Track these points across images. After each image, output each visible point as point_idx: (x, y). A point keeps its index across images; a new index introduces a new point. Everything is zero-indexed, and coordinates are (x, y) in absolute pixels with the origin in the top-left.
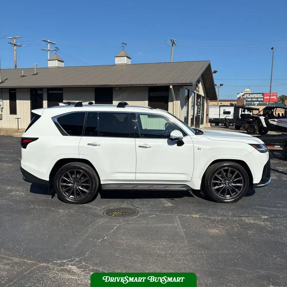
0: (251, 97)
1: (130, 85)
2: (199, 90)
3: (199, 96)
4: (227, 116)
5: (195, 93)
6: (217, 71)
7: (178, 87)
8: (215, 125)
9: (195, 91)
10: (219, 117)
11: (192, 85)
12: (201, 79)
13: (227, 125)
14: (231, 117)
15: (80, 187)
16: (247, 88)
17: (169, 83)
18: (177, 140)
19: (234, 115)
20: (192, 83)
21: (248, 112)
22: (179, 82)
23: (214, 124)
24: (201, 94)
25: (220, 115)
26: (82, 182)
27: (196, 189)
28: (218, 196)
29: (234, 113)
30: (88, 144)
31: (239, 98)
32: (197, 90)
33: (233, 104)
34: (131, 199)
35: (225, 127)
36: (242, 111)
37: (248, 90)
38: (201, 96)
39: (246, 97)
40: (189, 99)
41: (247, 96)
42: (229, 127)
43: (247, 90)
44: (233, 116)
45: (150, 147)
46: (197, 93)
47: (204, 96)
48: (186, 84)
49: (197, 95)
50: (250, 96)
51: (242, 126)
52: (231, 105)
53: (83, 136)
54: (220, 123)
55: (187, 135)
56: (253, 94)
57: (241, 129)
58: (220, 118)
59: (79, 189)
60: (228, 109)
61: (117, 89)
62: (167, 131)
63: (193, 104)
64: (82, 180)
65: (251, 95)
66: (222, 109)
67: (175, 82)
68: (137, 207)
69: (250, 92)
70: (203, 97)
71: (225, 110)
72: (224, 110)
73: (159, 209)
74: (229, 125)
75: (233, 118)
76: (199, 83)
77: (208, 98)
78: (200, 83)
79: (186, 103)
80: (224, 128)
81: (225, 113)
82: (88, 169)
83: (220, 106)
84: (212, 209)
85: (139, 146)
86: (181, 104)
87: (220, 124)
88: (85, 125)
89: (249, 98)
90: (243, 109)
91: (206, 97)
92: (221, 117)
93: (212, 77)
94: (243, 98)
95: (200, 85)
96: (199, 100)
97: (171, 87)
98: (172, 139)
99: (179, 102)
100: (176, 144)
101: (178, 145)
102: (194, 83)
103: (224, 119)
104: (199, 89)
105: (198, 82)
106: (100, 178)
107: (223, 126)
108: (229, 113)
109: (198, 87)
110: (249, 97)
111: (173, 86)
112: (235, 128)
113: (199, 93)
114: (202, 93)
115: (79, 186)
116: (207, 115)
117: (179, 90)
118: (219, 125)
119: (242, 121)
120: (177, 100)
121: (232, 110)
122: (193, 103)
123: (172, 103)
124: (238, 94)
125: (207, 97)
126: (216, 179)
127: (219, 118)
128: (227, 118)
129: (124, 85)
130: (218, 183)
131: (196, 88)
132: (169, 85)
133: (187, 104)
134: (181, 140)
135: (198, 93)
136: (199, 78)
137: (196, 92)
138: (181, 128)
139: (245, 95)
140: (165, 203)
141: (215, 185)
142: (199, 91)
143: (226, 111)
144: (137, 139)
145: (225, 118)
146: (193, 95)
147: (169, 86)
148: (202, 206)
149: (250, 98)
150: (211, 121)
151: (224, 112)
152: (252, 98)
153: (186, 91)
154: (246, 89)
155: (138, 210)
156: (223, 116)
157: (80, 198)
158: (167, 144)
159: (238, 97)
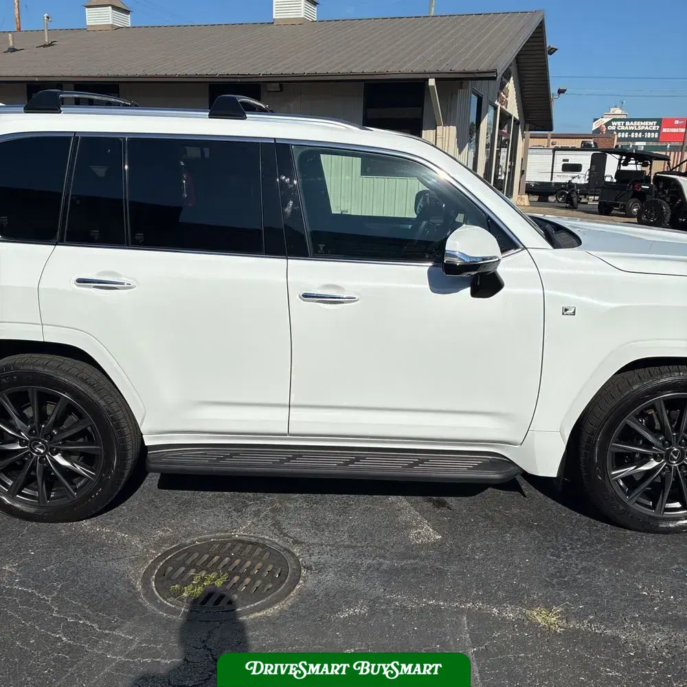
0: (627, 128)
1: (309, 75)
2: (507, 99)
3: (505, 117)
4: (574, 178)
5: (496, 108)
6: (556, 49)
7: (452, 84)
8: (539, 201)
9: (497, 103)
10: (552, 179)
11: (494, 79)
12: (514, 70)
13: (575, 200)
14: (582, 178)
15: (58, 458)
16: (616, 107)
17: (427, 70)
18: (473, 273)
19: (589, 175)
20: (495, 71)
21: (636, 164)
22: (457, 67)
23: (536, 198)
24: (511, 113)
25: (552, 172)
26: (67, 438)
27: (540, 474)
28: (630, 504)
29: (590, 170)
30: (80, 281)
31: (598, 130)
32: (503, 98)
33: (591, 145)
34: (276, 496)
35: (568, 205)
36: (622, 162)
37: (618, 111)
38: (510, 116)
39: (614, 128)
40: (481, 125)
41: (617, 126)
42: (580, 206)
43: (616, 113)
44: (587, 177)
45: (351, 299)
46: (501, 109)
47: (518, 118)
48: (478, 75)
49: (503, 112)
50: (624, 125)
51: (617, 205)
52: (585, 147)
53: (61, 242)
54: (552, 194)
55: (516, 247)
56: (633, 120)
57: (613, 212)
58: (553, 181)
59: (56, 463)
60: (574, 158)
61: (272, 90)
62: (424, 223)
63: (489, 139)
64: (68, 429)
65: (627, 123)
66: (560, 157)
67: (444, 68)
68: (296, 542)
69: (624, 117)
70: (515, 120)
71: (567, 160)
72: (564, 160)
73: (384, 557)
74: (579, 202)
75: (587, 182)
76: (509, 80)
77: (528, 126)
78: (512, 78)
79: (471, 134)
80: (566, 208)
81: (568, 168)
82: (86, 387)
83: (554, 150)
84: (610, 573)
85: (305, 296)
86: (458, 136)
87: (552, 199)
88: (68, 188)
89: (622, 131)
90: (624, 158)
91: (522, 122)
92: (556, 180)
93: (545, 62)
94: (607, 130)
95: (511, 85)
96: (505, 131)
97: (432, 82)
98: (451, 269)
99: (453, 129)
100: (468, 290)
101: (474, 294)
102: (500, 72)
103: (564, 184)
104: (507, 97)
105: (507, 75)
106: (139, 423)
107: (559, 202)
108: (576, 168)
109: (504, 90)
110: (623, 128)
111: (437, 80)
112: (597, 210)
113: (507, 110)
114: (513, 109)
115: (56, 454)
116: (523, 172)
117: (453, 94)
118: (547, 201)
119: (618, 192)
120: (447, 123)
121: (585, 159)
122: (489, 135)
123: (432, 132)
124: (595, 120)
125: (526, 122)
126: (629, 436)
127: (549, 181)
128: (573, 181)
129: (293, 75)
130: (636, 452)
131: (499, 94)
132: (428, 76)
133: (474, 137)
134: (491, 270)
135: (504, 107)
136: (510, 65)
137: (499, 105)
138: (489, 218)
139: (614, 123)
140: (408, 526)
141: (622, 460)
142: (507, 102)
143: (569, 162)
144: (296, 264)
145: (570, 181)
146: (491, 111)
147: (427, 80)
148: (565, 550)
149: (625, 131)
150: (531, 190)
151: (564, 165)
152: (630, 132)
153: (474, 99)
154: (612, 110)
155: (297, 560)
156: (563, 178)
157: (62, 497)
158: (427, 286)
159: (594, 128)
